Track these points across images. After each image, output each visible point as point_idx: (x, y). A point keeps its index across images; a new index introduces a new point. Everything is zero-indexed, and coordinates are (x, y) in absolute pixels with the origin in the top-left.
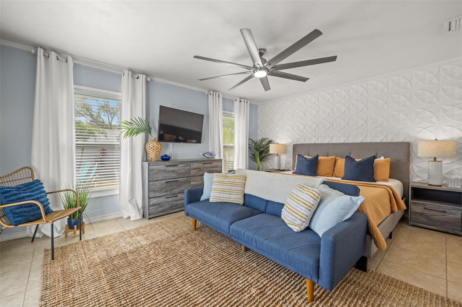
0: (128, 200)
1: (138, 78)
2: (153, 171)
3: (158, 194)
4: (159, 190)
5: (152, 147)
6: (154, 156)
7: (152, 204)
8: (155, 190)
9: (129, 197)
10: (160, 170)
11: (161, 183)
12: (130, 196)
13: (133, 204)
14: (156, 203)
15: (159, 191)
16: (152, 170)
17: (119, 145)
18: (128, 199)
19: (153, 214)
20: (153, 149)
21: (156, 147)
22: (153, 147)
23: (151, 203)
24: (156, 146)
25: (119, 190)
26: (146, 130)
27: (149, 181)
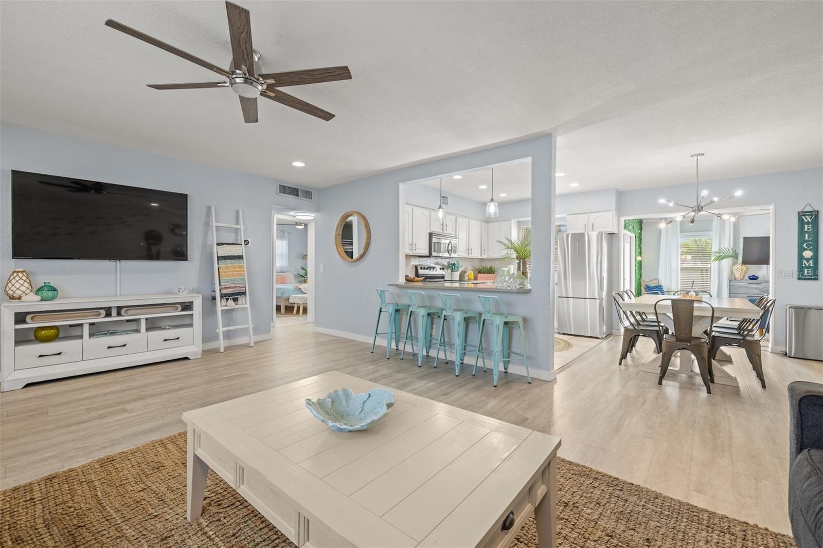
2: (734, 286)
5: (736, 269)
16: (732, 286)
17: (710, 267)
26: (733, 257)
27: (730, 293)
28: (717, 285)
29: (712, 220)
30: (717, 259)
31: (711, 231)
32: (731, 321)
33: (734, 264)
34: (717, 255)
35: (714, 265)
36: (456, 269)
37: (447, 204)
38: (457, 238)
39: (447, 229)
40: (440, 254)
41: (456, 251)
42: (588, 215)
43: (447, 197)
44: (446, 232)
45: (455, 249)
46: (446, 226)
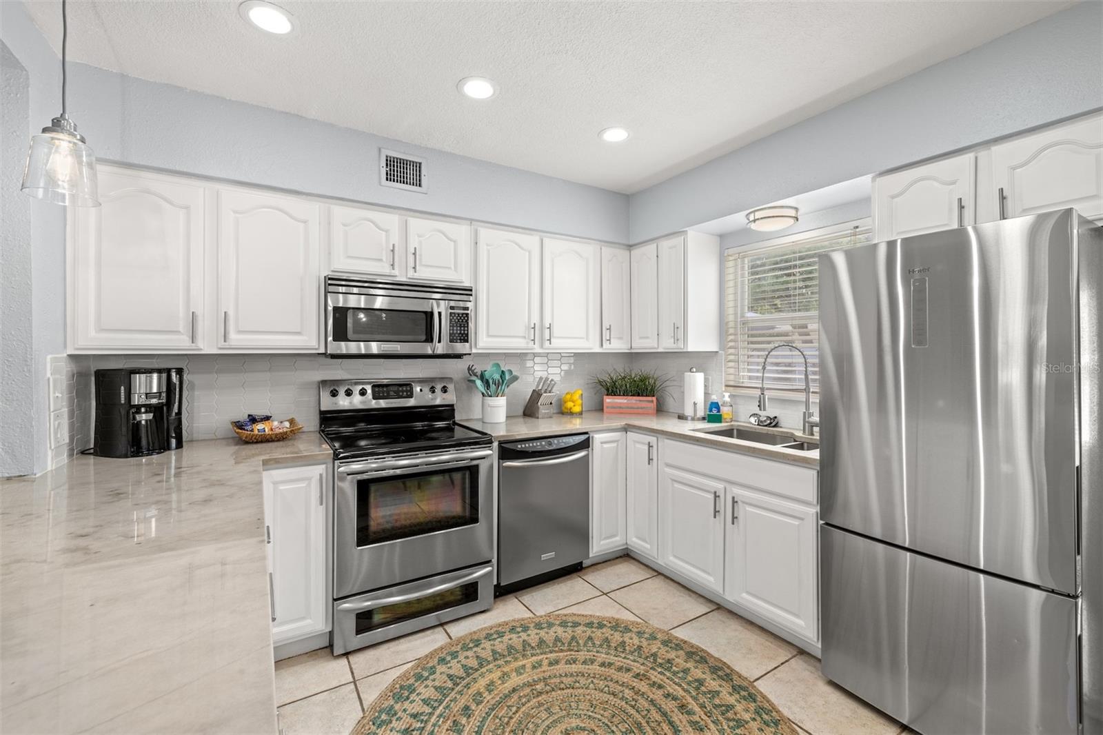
36: (493, 387)
37: (420, 186)
38: (468, 291)
39: (421, 265)
40: (375, 348)
41: (467, 335)
42: (976, 158)
43: (420, 164)
44: (416, 275)
45: (461, 327)
46: (414, 254)
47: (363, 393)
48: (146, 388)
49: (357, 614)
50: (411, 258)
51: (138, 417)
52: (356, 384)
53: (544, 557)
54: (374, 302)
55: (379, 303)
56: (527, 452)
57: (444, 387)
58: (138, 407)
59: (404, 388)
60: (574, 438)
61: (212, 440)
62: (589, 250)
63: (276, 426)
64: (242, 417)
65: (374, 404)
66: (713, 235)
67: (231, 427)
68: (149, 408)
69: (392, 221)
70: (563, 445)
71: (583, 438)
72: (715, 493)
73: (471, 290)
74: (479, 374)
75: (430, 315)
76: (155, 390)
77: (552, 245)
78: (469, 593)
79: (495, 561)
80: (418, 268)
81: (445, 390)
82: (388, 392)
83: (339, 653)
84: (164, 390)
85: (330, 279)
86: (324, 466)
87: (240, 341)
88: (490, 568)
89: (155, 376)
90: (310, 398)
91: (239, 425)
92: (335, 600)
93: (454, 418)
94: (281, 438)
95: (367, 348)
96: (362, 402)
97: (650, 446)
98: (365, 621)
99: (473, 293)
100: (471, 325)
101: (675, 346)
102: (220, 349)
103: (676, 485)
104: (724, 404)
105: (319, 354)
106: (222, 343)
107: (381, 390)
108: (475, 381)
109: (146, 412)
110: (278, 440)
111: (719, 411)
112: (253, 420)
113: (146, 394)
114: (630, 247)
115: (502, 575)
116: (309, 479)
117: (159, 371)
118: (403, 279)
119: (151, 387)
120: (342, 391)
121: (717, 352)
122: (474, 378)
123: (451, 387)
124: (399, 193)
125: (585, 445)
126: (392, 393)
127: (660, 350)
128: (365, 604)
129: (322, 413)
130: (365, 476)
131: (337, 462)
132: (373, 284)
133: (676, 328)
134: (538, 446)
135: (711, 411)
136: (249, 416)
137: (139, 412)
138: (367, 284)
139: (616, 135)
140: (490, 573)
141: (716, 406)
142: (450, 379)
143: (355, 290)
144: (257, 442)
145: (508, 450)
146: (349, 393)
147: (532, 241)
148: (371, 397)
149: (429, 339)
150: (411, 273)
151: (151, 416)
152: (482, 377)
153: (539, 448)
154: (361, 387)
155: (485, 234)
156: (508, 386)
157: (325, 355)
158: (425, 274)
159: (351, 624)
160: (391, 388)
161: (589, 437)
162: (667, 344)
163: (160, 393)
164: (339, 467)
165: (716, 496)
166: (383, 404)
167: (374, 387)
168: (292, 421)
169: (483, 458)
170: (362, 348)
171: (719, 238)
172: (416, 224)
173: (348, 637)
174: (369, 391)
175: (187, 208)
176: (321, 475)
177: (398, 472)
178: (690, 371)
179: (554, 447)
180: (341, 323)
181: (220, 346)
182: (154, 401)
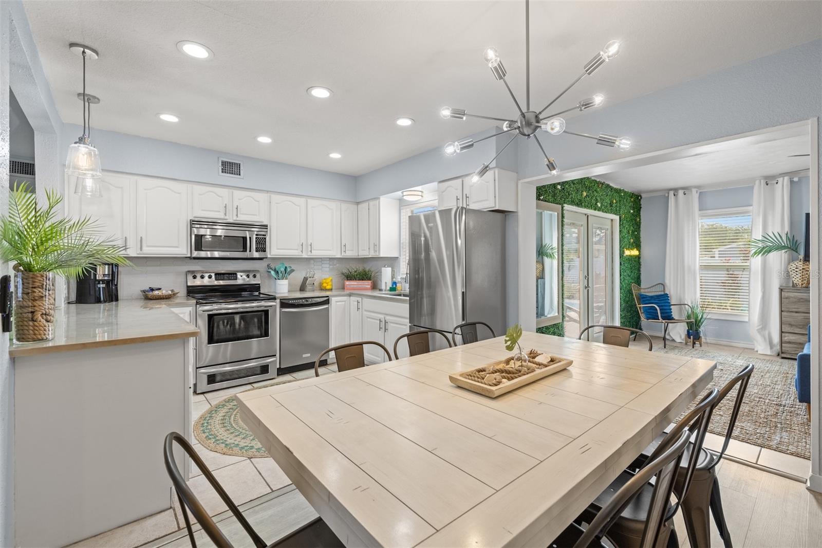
0: (757, 330)
1: (777, 183)
2: (789, 299)
3: (798, 330)
4: (800, 325)
5: (794, 268)
6: (800, 281)
7: (787, 341)
8: (793, 323)
9: (758, 326)
10: (802, 298)
11: (805, 316)
12: (760, 325)
13: (764, 337)
14: (793, 341)
15: (801, 327)
16: (787, 298)
17: (748, 266)
18: (757, 328)
19: (789, 353)
20: (796, 271)
21: (801, 269)
22: (797, 268)
23: (786, 338)
24: (801, 267)
25: (747, 318)
26: (787, 247)
27: (782, 311)
28: (760, 295)
29: (752, 188)
30: (760, 252)
31: (751, 205)
32: (783, 358)
33: (792, 260)
34: (760, 245)
35: (756, 262)
36: (280, 275)
37: (240, 175)
38: (265, 227)
39: (240, 214)
40: (217, 254)
41: (265, 248)
42: (463, 181)
43: (240, 164)
44: (238, 219)
45: (262, 245)
46: (237, 208)
47: (210, 277)
48: (102, 272)
49: (208, 376)
50: (235, 210)
51: (99, 286)
52: (206, 272)
53: (304, 356)
54: (216, 232)
55: (219, 232)
56: (294, 305)
57: (254, 275)
58: (99, 281)
59: (233, 275)
60: (320, 299)
61: (131, 299)
62: (333, 205)
63: (164, 292)
64: (147, 288)
65: (216, 283)
66: (395, 199)
67: (141, 293)
68: (103, 281)
69: (224, 192)
70: (314, 302)
71: (326, 299)
72: (380, 320)
73: (267, 226)
74: (274, 268)
75: (245, 239)
76: (106, 273)
77: (312, 202)
78: (264, 369)
79: (278, 355)
80: (239, 215)
81: (255, 276)
82: (224, 277)
83: (200, 392)
84: (111, 273)
85: (193, 221)
86: (191, 308)
87: (148, 251)
88: (275, 359)
89: (107, 266)
90: (182, 279)
91: (144, 291)
92: (197, 368)
93: (260, 290)
94: (167, 298)
95: (211, 254)
96: (209, 282)
97: (358, 302)
98: (212, 379)
99: (268, 227)
100: (268, 243)
101: (375, 254)
102: (138, 254)
103: (369, 319)
104: (399, 282)
105: (186, 257)
106: (139, 251)
107: (219, 276)
108: (270, 272)
109: (102, 284)
110: (166, 299)
111: (396, 286)
112: (152, 290)
113: (104, 275)
114: (358, 203)
115: (282, 363)
116: (185, 313)
117: (108, 264)
118: (231, 221)
119: (105, 272)
120: (198, 276)
121: (397, 258)
122: (270, 270)
123: (258, 275)
124: (229, 178)
125: (327, 302)
126: (226, 278)
127: (370, 256)
128: (212, 370)
129: (188, 287)
130: (211, 313)
131: (198, 306)
132: (215, 223)
133: (375, 245)
134: (300, 302)
135: (393, 286)
136: (150, 288)
137: (99, 283)
138: (212, 224)
139: (335, 156)
140: (276, 361)
141: (395, 283)
142: (258, 271)
143: (206, 226)
144: (156, 299)
145: (285, 304)
146: (202, 277)
147: (302, 201)
148: (214, 279)
149: (245, 250)
150: (235, 218)
151: (104, 285)
152: (275, 270)
153: (301, 303)
154: (209, 274)
155: (276, 198)
156: (289, 275)
157: (190, 258)
158: (243, 218)
159: (205, 379)
160: (226, 275)
161: (329, 299)
162: (372, 254)
163: (109, 274)
164: (199, 308)
165: (380, 321)
166: (222, 283)
167: (216, 274)
168: (172, 291)
169: (271, 306)
170: (209, 254)
171: (398, 201)
172: (237, 193)
173: (203, 385)
174: (213, 277)
175: (122, 188)
176: (190, 311)
177: (230, 311)
178: (385, 267)
179: (309, 302)
180: (199, 242)
181: (138, 253)
182: (106, 278)
